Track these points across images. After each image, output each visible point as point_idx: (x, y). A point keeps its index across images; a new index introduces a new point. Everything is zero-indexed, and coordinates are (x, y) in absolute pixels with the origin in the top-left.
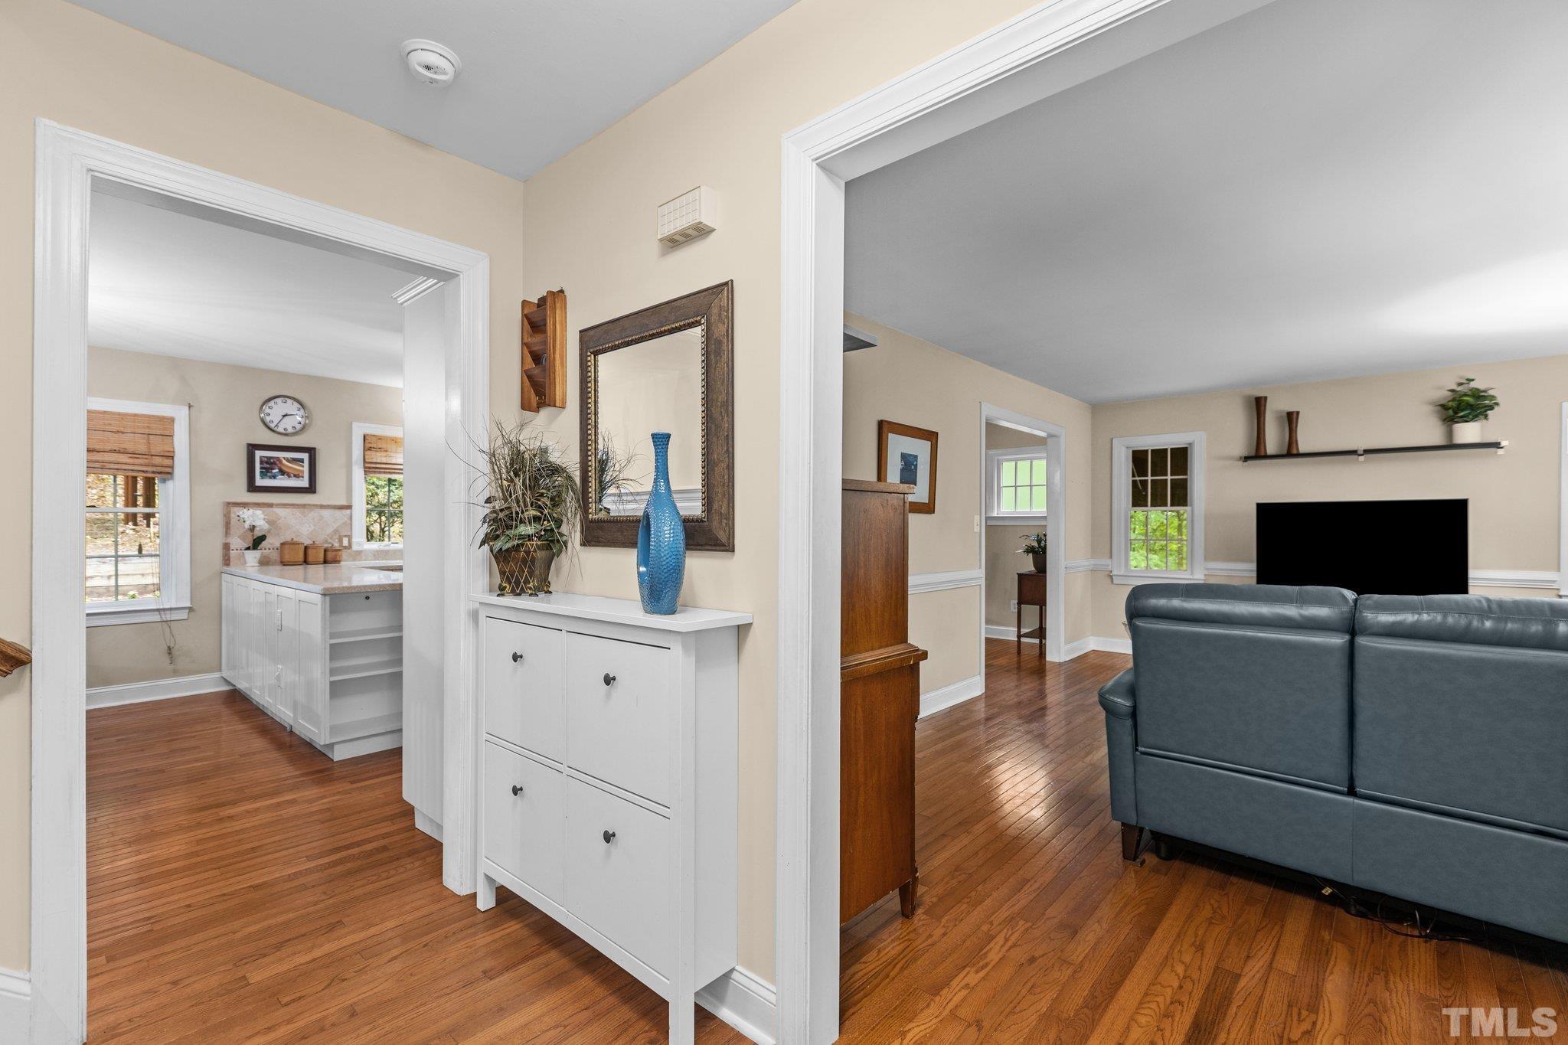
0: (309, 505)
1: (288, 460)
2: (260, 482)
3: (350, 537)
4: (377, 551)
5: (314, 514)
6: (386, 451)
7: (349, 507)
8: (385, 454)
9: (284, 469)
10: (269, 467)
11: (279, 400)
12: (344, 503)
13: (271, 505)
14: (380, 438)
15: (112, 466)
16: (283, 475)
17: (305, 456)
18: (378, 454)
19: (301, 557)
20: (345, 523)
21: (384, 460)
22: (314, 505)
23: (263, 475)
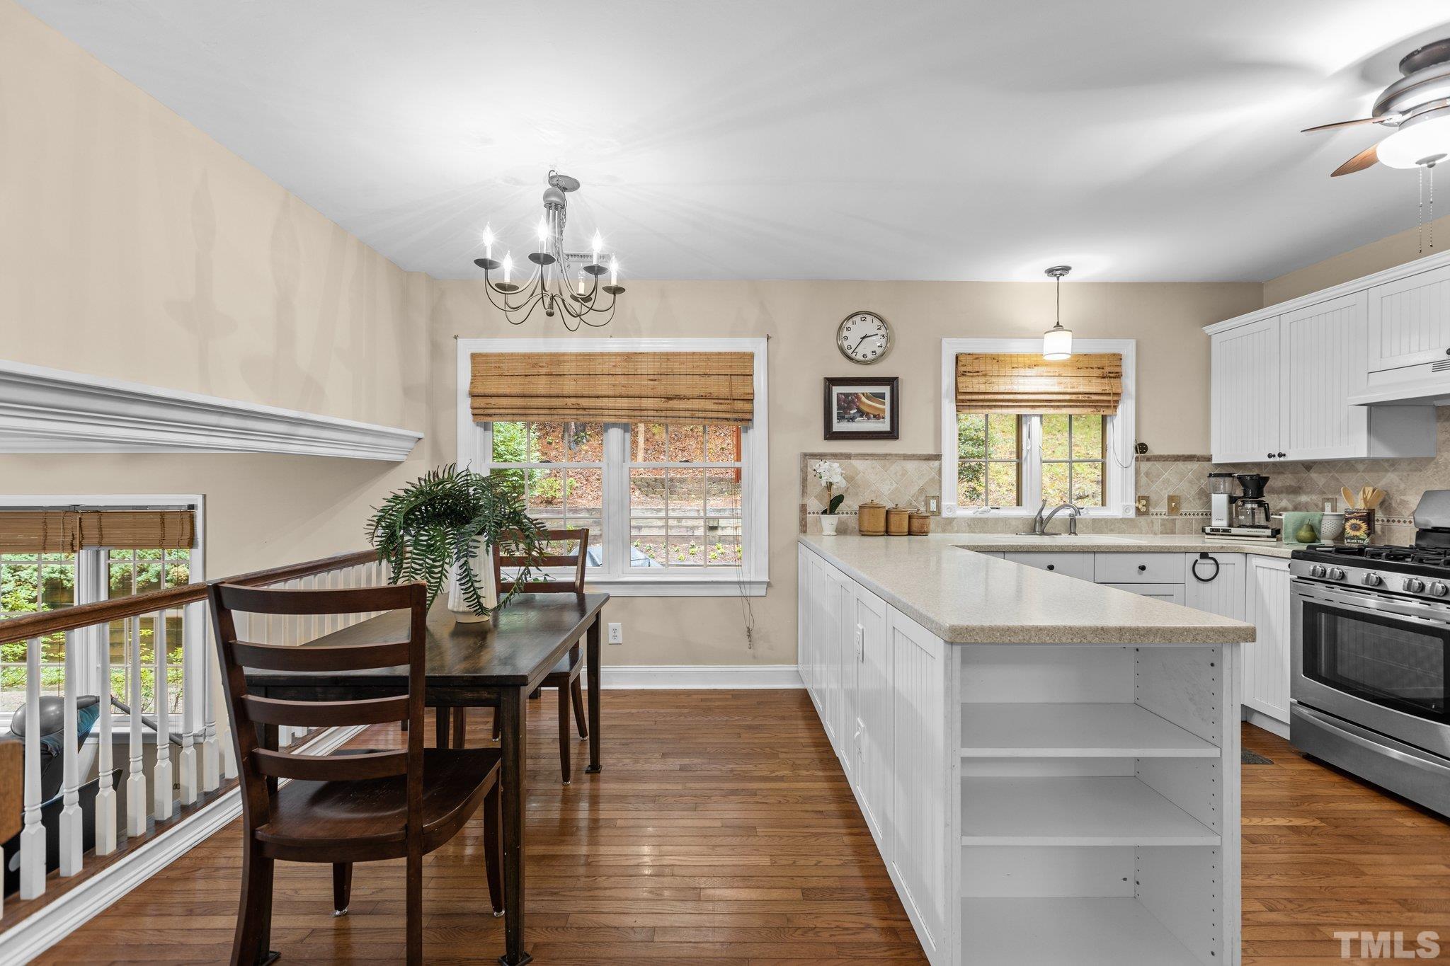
0: (890, 455)
1: (868, 398)
2: (838, 426)
3: (938, 499)
4: (973, 519)
5: (896, 467)
6: (985, 375)
7: (938, 457)
8: (982, 380)
9: (865, 409)
10: (848, 404)
11: (857, 319)
12: (931, 451)
13: (848, 456)
14: (977, 357)
15: (700, 414)
16: (861, 416)
17: (886, 390)
18: (975, 380)
19: (881, 526)
20: (932, 480)
21: (983, 388)
22: (896, 455)
23: (841, 418)
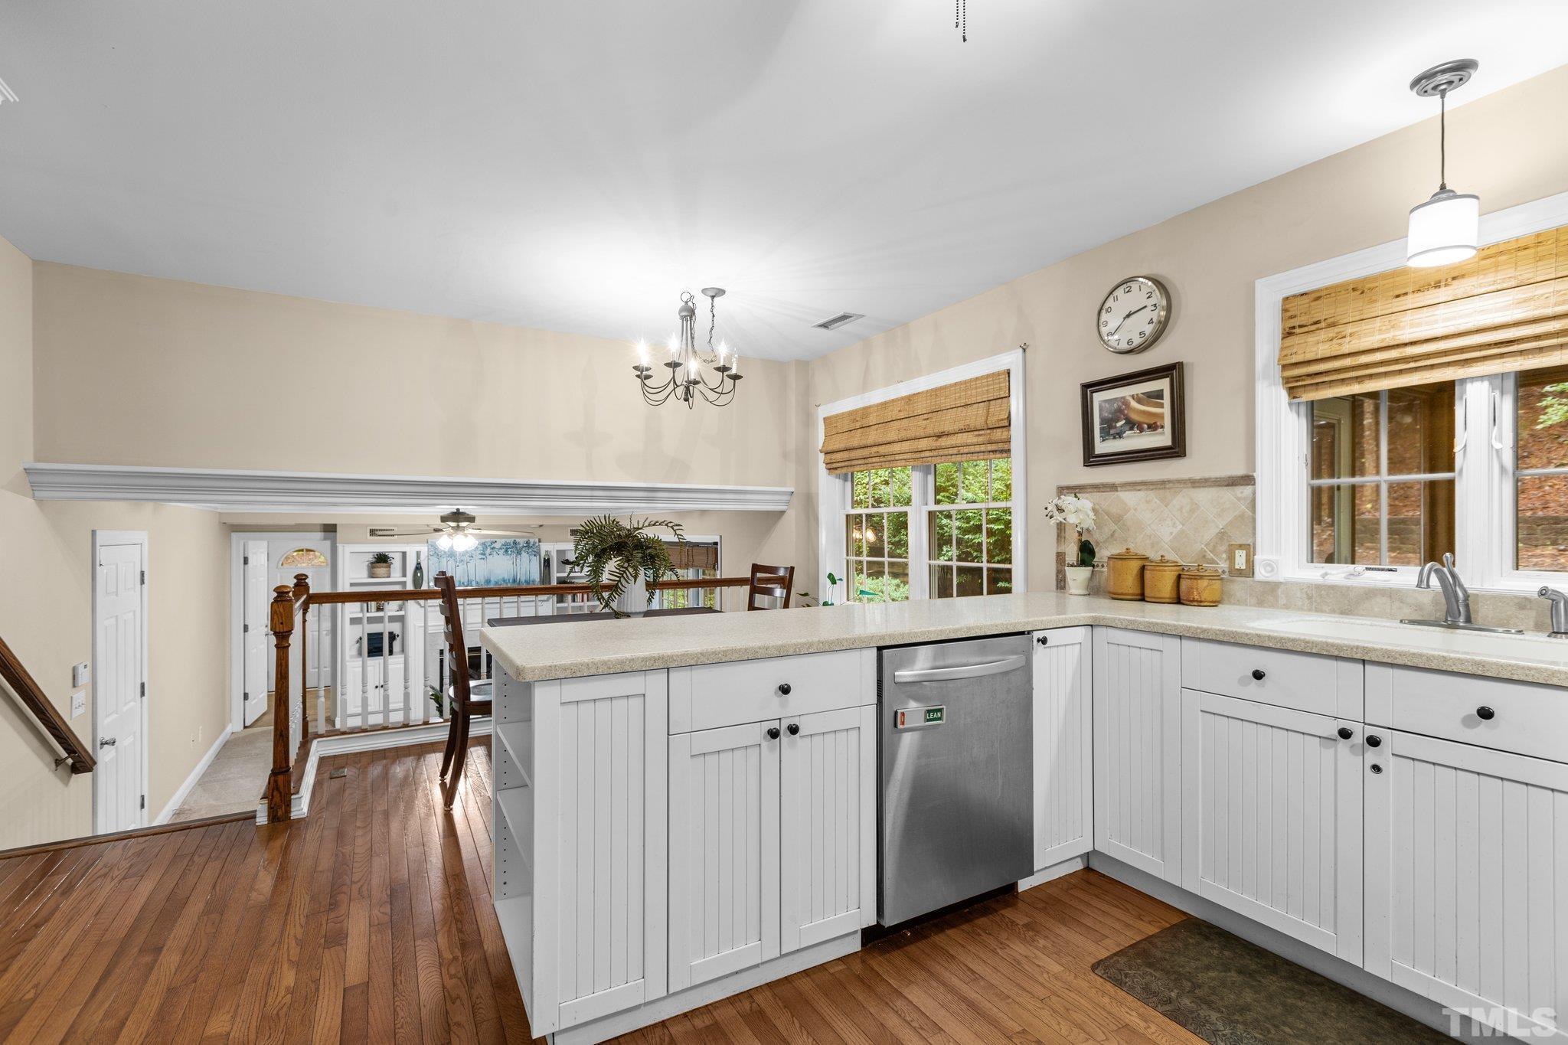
0: (1169, 481)
1: (1139, 401)
2: (1101, 447)
3: (1250, 549)
4: (1318, 587)
5: (1182, 499)
6: (1333, 325)
7: (1248, 480)
8: (1332, 332)
9: (1134, 417)
11: (1120, 292)
12: (1240, 471)
13: (1113, 487)
14: (1316, 296)
16: (1131, 429)
17: (1163, 384)
18: (1311, 338)
20: (1242, 516)
21: (1324, 350)
22: (1179, 481)
23: (1106, 434)
